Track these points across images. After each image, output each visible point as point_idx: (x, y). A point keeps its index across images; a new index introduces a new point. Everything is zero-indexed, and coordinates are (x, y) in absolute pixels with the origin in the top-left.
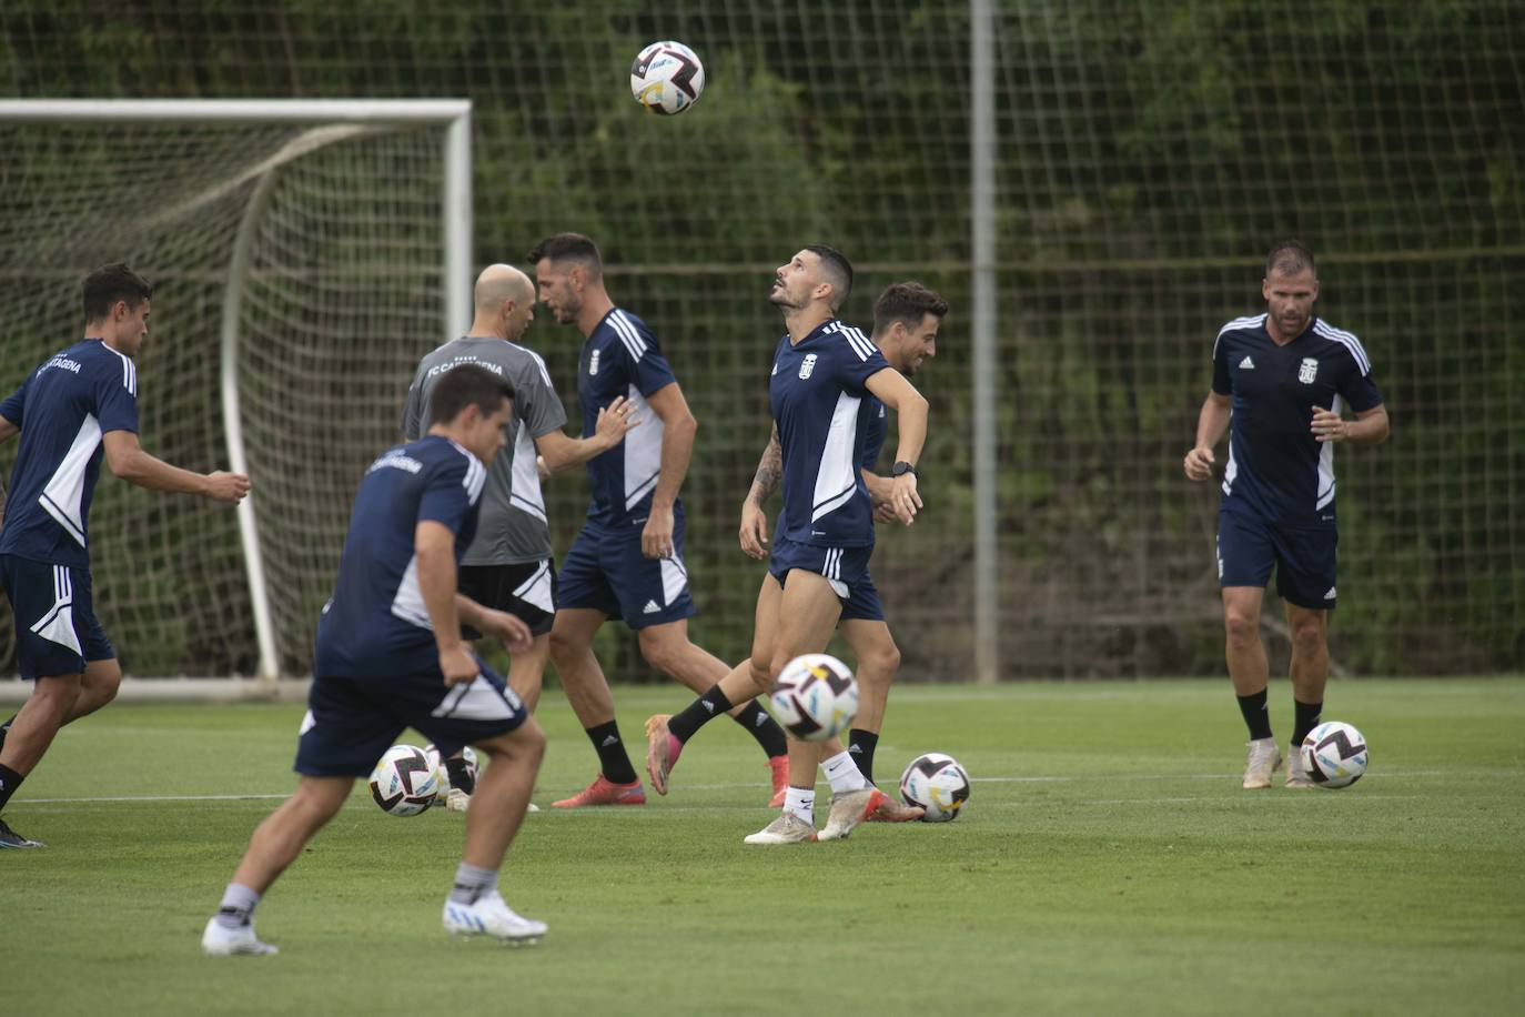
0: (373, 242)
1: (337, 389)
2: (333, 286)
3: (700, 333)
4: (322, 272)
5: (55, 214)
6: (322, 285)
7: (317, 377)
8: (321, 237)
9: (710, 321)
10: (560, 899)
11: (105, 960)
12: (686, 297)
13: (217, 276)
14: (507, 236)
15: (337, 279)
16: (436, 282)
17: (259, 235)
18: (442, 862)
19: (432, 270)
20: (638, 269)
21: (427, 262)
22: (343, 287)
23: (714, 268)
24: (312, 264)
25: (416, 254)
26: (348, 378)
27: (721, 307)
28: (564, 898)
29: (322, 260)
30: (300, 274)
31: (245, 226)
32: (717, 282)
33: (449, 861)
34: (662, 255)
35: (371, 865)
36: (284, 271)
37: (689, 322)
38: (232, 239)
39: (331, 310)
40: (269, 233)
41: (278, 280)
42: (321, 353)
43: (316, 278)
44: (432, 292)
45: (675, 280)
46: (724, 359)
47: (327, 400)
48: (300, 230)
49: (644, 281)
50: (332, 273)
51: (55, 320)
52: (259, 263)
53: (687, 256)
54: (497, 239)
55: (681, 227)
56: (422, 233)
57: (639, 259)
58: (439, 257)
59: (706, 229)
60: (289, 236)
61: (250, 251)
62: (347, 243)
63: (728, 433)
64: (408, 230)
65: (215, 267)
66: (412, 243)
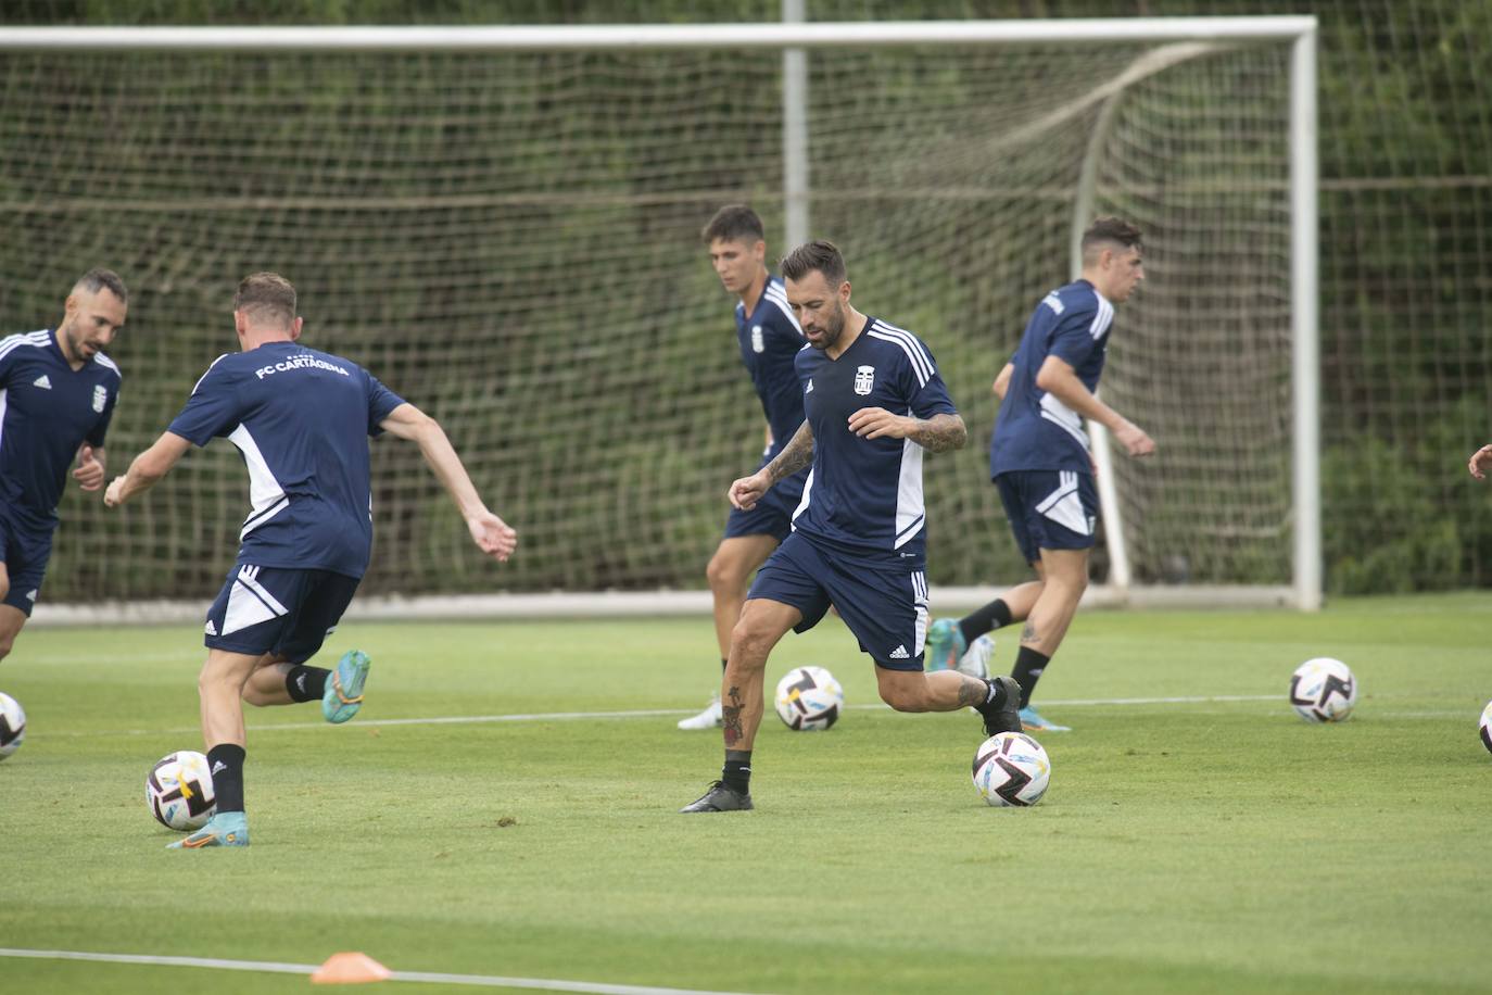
0: (1217, 158)
1: (1183, 303)
2: (1179, 202)
4: (1169, 188)
5: (909, 136)
6: (1169, 201)
7: (1163, 291)
8: (1167, 153)
10: (1414, 801)
11: (971, 861)
13: (1066, 194)
14: (1351, 150)
15: (1183, 195)
16: (1281, 196)
17: (1106, 152)
18: (1295, 765)
19: (1276, 184)
21: (1273, 176)
22: (1188, 203)
24: (1160, 181)
25: (1261, 169)
26: (1194, 292)
29: (1168, 176)
30: (1149, 190)
31: (1095, 143)
33: (1302, 764)
35: (1226, 767)
36: (1132, 188)
38: (1081, 158)
39: (1177, 225)
40: (1116, 150)
41: (1125, 196)
42: (1167, 268)
43: (1161, 195)
44: (1278, 206)
47: (1173, 313)
48: (1147, 147)
50: (1179, 189)
51: (911, 239)
52: (1108, 180)
54: (1340, 153)
56: (1267, 148)
58: (1285, 171)
60: (1135, 153)
61: (1098, 168)
62: (1192, 159)
64: (1253, 145)
65: (1065, 185)
66: (1257, 158)
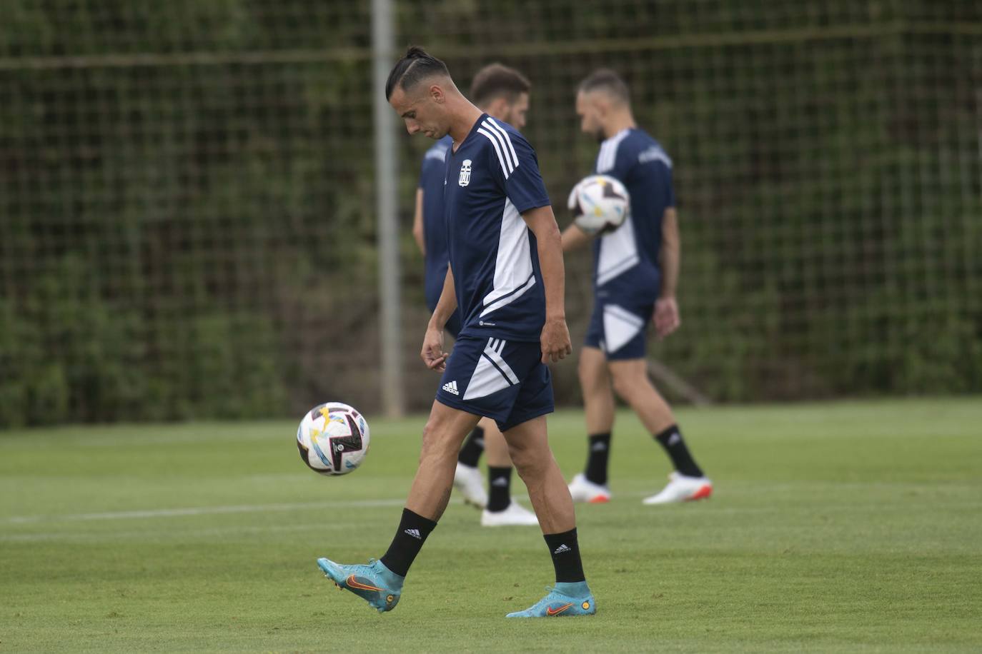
3: (136, 117)
9: (145, 105)
12: (123, 84)
20: (80, 62)
23: (148, 59)
27: (155, 94)
28: (21, 614)
32: (151, 72)
34: (102, 48)
37: (125, 106)
45: (114, 71)
46: (157, 139)
49: (86, 72)
53: (124, 48)
55: (118, 24)
57: (80, 51)
59: (141, 25)
63: (162, 204)
